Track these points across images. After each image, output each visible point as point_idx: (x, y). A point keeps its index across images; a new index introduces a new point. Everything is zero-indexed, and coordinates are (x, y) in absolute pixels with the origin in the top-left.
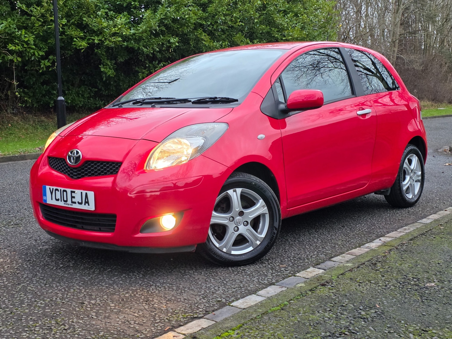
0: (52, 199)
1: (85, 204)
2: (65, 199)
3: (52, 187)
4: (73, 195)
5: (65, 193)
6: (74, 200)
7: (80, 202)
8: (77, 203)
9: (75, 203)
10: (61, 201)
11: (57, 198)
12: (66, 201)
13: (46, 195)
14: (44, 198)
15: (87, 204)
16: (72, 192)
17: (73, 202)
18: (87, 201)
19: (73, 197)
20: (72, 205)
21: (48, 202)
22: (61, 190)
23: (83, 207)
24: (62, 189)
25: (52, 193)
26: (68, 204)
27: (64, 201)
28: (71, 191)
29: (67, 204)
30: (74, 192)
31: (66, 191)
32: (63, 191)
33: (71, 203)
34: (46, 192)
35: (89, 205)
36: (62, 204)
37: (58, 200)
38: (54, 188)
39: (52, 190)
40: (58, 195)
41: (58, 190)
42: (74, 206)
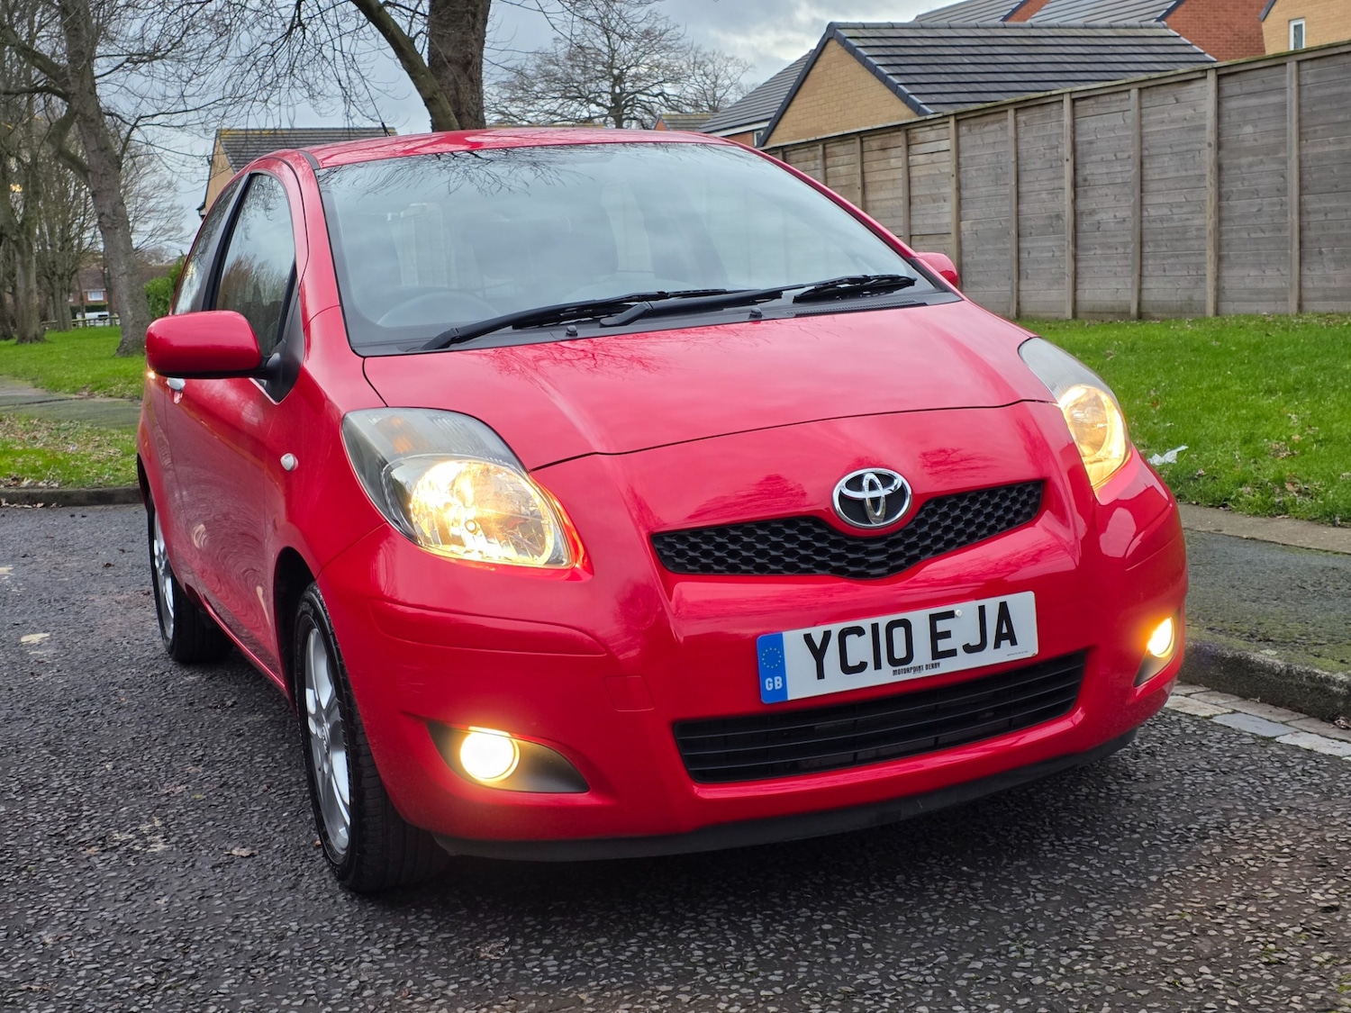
0: (821, 675)
1: (997, 645)
2: (900, 652)
3: (817, 633)
4: (942, 626)
5: (899, 633)
6: (943, 645)
7: (976, 641)
8: (960, 651)
9: (952, 653)
10: (878, 666)
11: (853, 661)
12: (910, 656)
13: (780, 671)
14: (770, 684)
15: (1005, 644)
16: (934, 619)
17: (937, 655)
18: (1005, 630)
19: (936, 636)
20: (936, 665)
21: (790, 698)
22: (875, 627)
23: (990, 657)
24: (883, 621)
25: (818, 653)
26: (919, 668)
27: (893, 661)
28: (930, 616)
29: (908, 671)
30: (951, 615)
31: (906, 624)
32: (891, 627)
33: (930, 661)
34: (783, 659)
35: (1014, 642)
36: (886, 676)
37: (862, 667)
38: (835, 628)
39: (818, 642)
40: (859, 649)
41: (859, 631)
42: (947, 666)
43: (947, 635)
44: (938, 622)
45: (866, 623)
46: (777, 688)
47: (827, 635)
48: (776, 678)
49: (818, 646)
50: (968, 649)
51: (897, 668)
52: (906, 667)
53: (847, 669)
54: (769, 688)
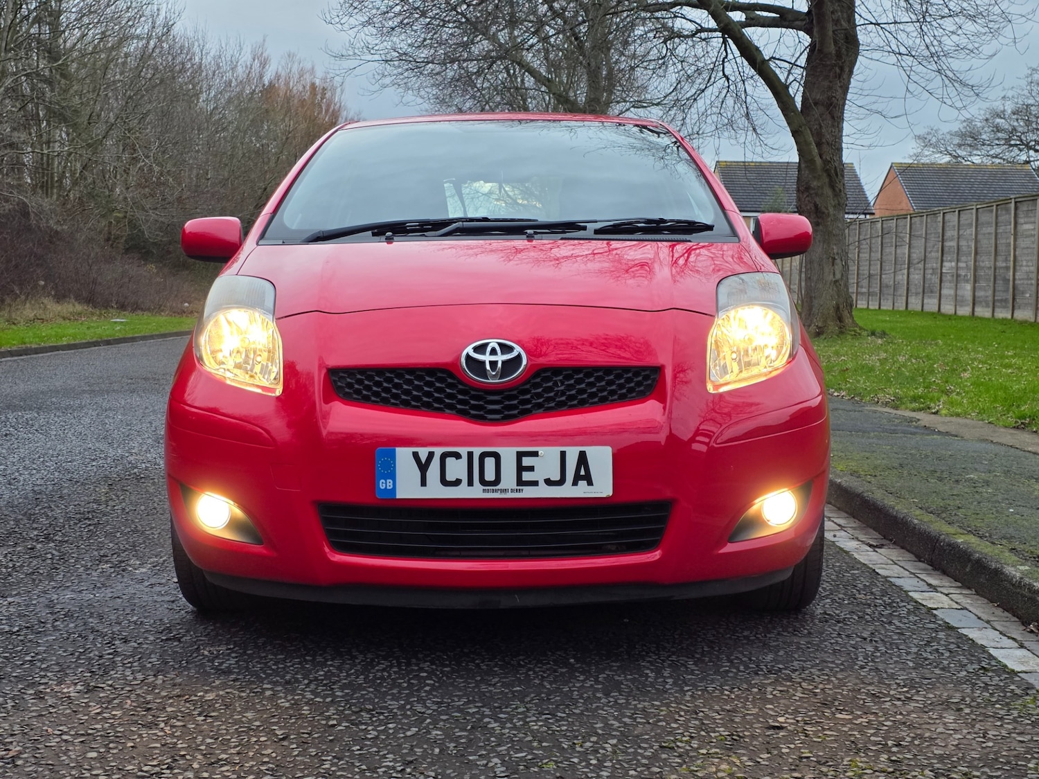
0: (424, 483)
1: (575, 483)
2: (490, 475)
3: (423, 452)
4: (527, 461)
5: (490, 463)
6: (527, 476)
7: (556, 477)
8: (542, 483)
9: (535, 483)
10: (470, 483)
11: (450, 477)
12: (497, 481)
13: (392, 476)
14: (383, 484)
15: (583, 483)
16: (520, 455)
17: (520, 482)
18: (583, 472)
19: (521, 469)
20: (519, 491)
21: (397, 497)
22: (470, 455)
23: (568, 491)
24: (477, 451)
25: (423, 468)
26: (505, 491)
27: (483, 482)
28: (517, 452)
29: (496, 491)
30: (535, 454)
31: (497, 456)
32: (483, 456)
33: (515, 487)
34: (395, 467)
35: (590, 483)
36: (476, 492)
37: (457, 482)
38: (439, 451)
39: (423, 459)
40: (456, 469)
41: (457, 456)
42: (529, 493)
43: (531, 469)
44: (524, 458)
45: (463, 451)
46: (388, 488)
47: (431, 455)
48: (388, 481)
49: (423, 462)
50: (549, 482)
51: (487, 488)
52: (494, 488)
53: (444, 482)
54: (382, 486)
